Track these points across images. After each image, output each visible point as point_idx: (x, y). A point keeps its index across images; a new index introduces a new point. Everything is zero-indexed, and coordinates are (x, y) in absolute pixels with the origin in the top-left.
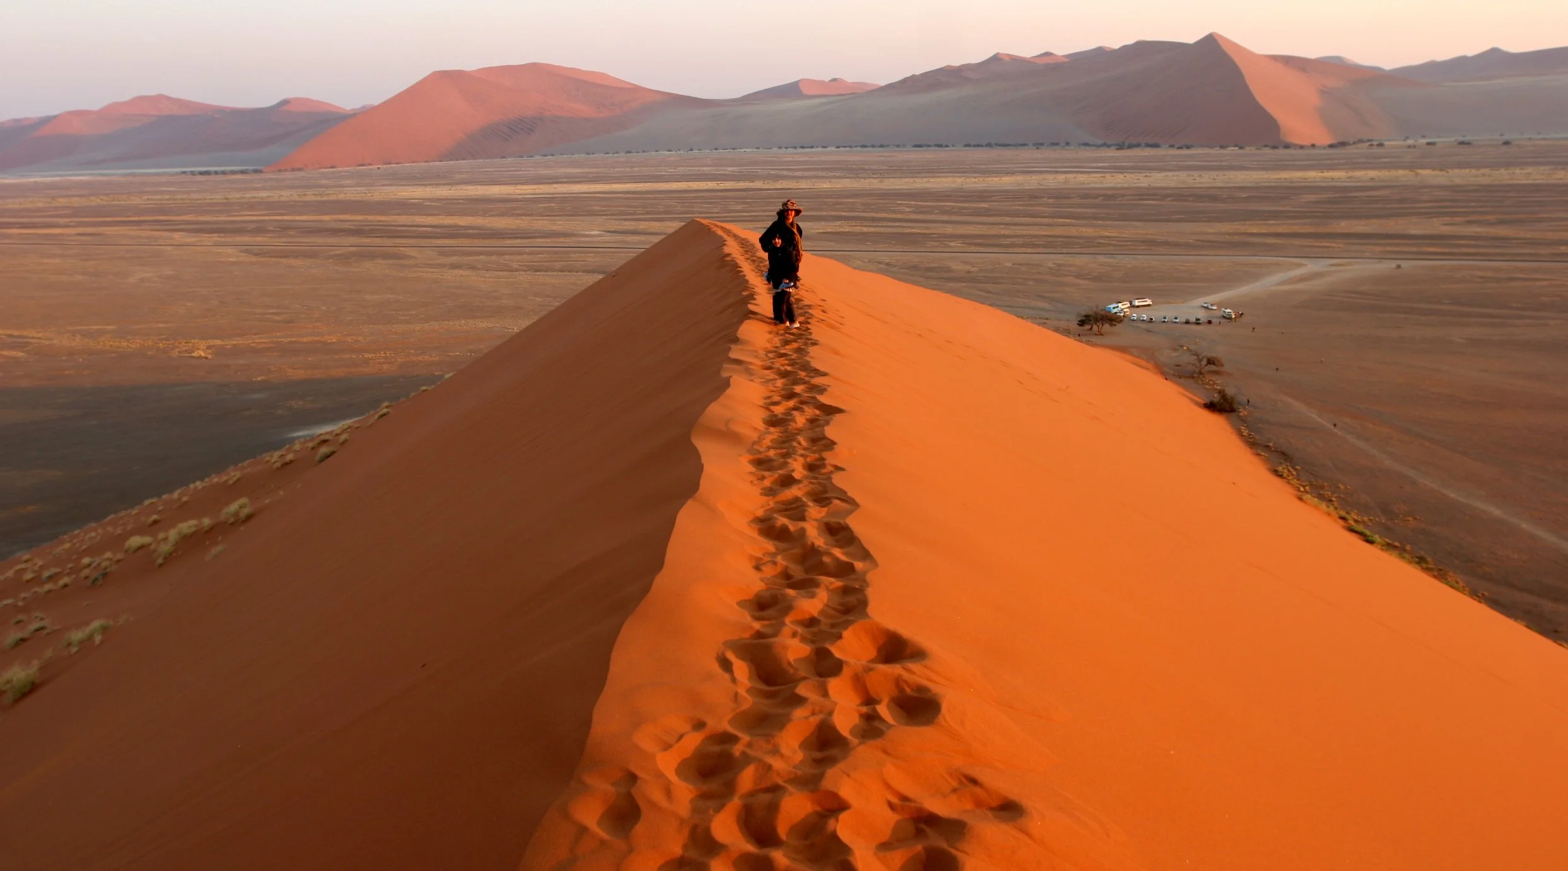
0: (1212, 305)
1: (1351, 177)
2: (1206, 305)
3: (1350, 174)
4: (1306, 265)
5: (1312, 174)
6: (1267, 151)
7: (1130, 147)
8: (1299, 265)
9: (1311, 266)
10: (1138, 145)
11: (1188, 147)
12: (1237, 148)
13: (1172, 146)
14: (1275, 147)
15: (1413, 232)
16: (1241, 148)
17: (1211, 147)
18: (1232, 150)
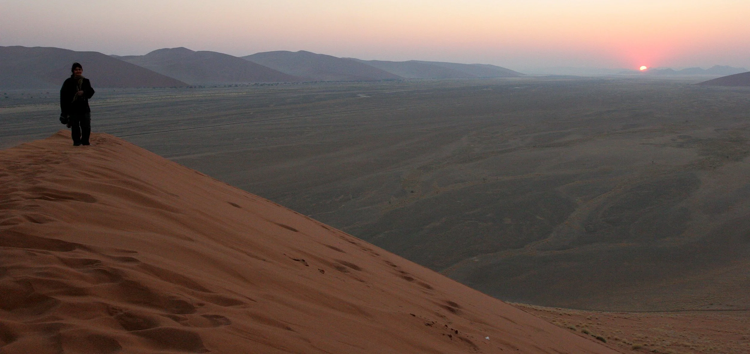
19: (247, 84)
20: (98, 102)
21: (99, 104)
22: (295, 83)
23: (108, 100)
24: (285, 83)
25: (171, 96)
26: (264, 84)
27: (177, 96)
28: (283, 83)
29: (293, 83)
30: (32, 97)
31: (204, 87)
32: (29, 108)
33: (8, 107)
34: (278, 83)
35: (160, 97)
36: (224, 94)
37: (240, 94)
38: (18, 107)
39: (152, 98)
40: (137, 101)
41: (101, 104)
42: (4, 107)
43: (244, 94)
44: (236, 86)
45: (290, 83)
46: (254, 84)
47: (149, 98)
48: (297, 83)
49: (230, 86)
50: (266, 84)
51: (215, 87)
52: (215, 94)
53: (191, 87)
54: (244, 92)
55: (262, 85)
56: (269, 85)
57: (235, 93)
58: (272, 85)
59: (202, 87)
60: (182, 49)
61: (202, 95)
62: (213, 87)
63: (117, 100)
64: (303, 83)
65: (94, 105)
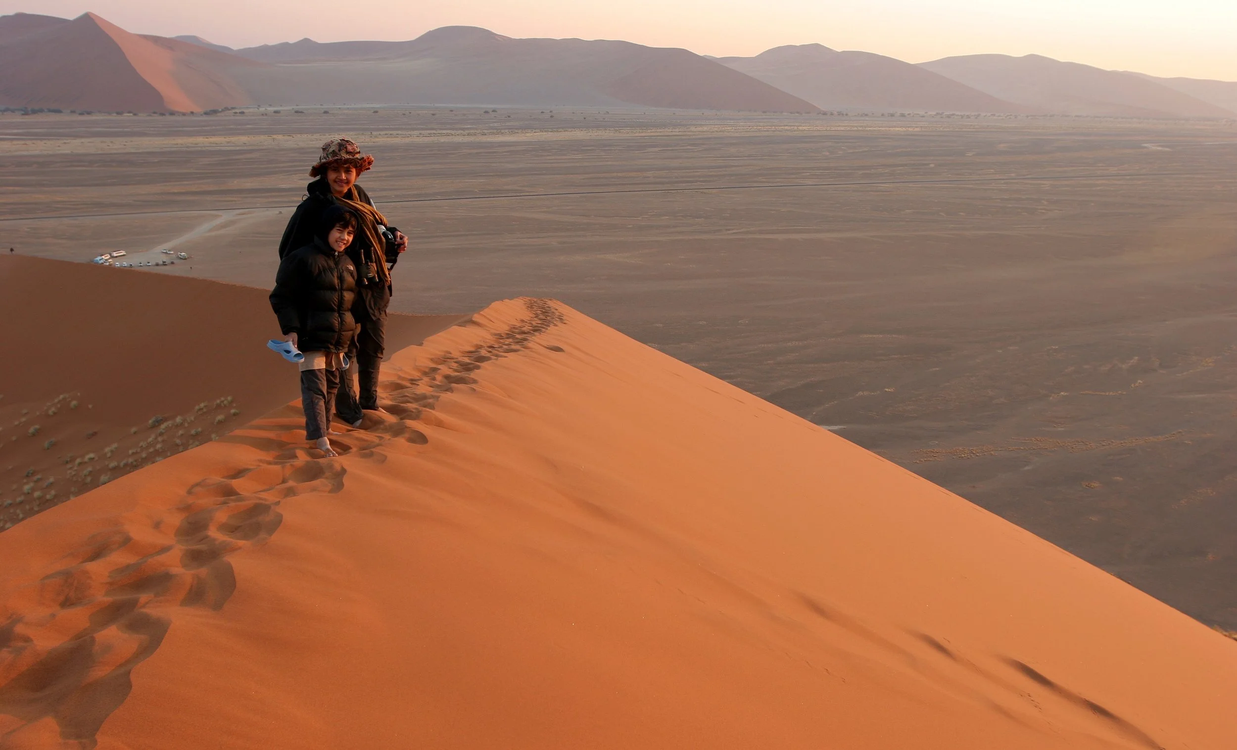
0: (169, 251)
1: (228, 142)
2: (165, 251)
3: (228, 139)
4: (221, 216)
5: (200, 140)
6: (157, 117)
7: (34, 112)
8: (217, 216)
9: (225, 216)
10: (41, 111)
11: (89, 113)
12: (131, 114)
13: (73, 112)
14: (163, 114)
15: (284, 186)
16: (135, 115)
17: (109, 113)
18: (127, 116)
19: (922, 113)
20: (677, 130)
21: (678, 134)
22: (1011, 115)
23: (693, 129)
24: (992, 115)
25: (791, 126)
26: (953, 115)
27: (800, 128)
28: (989, 114)
29: (1008, 116)
30: (585, 118)
31: (847, 115)
32: (579, 135)
33: (551, 132)
34: (979, 115)
35: (773, 127)
36: (881, 128)
37: (910, 129)
38: (564, 131)
39: (760, 127)
40: (737, 132)
41: (680, 133)
42: (545, 131)
43: (916, 129)
44: (903, 115)
45: (1002, 114)
46: (934, 113)
47: (755, 127)
48: (1016, 117)
49: (892, 115)
50: (958, 115)
51: (866, 115)
52: (865, 127)
53: (825, 114)
54: (917, 127)
55: (949, 117)
56: (962, 117)
57: (901, 127)
58: (968, 117)
59: (843, 114)
60: (817, 47)
61: (842, 129)
62: (862, 116)
63: (705, 128)
64: (1027, 117)
65: (670, 134)
